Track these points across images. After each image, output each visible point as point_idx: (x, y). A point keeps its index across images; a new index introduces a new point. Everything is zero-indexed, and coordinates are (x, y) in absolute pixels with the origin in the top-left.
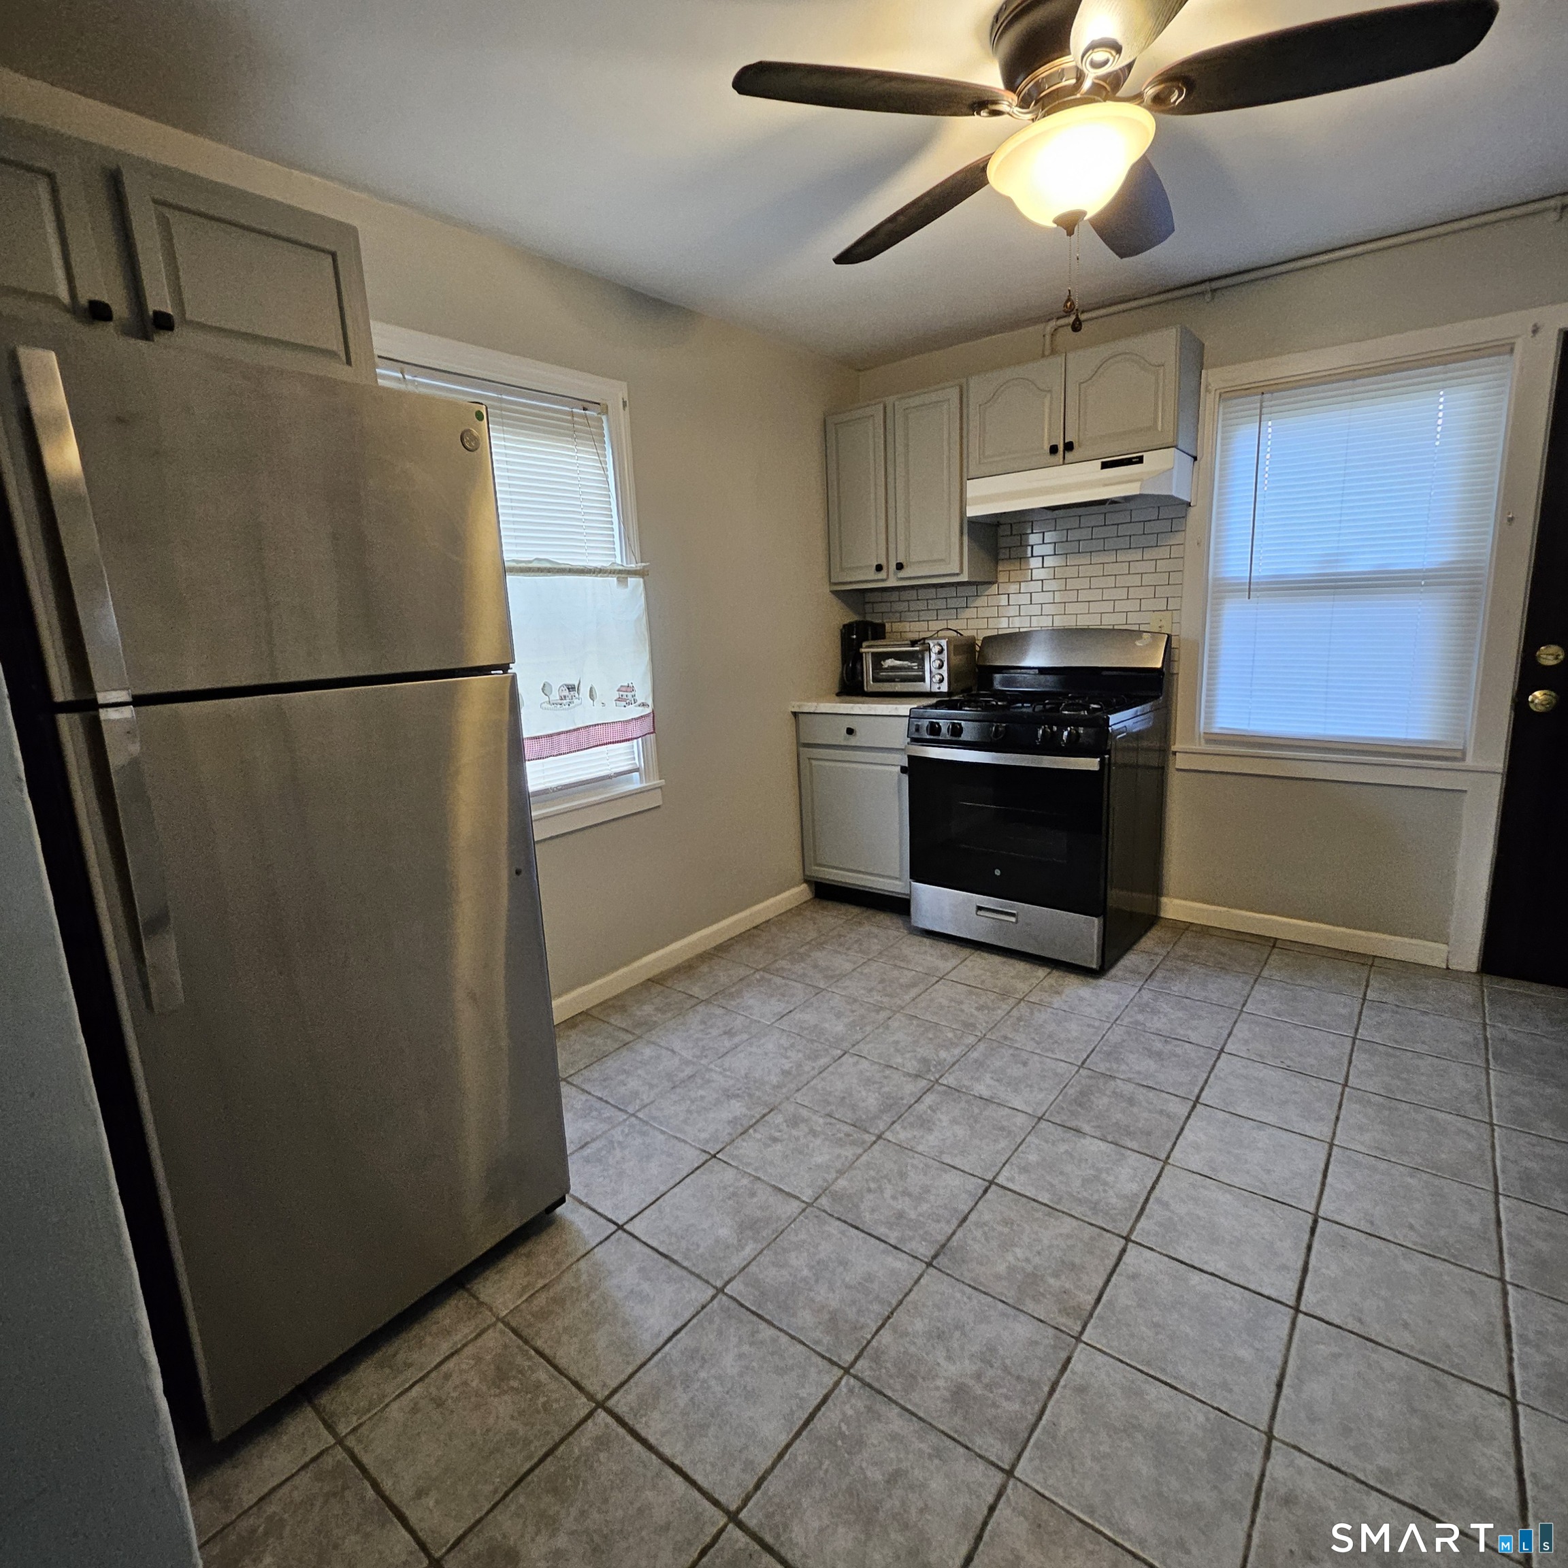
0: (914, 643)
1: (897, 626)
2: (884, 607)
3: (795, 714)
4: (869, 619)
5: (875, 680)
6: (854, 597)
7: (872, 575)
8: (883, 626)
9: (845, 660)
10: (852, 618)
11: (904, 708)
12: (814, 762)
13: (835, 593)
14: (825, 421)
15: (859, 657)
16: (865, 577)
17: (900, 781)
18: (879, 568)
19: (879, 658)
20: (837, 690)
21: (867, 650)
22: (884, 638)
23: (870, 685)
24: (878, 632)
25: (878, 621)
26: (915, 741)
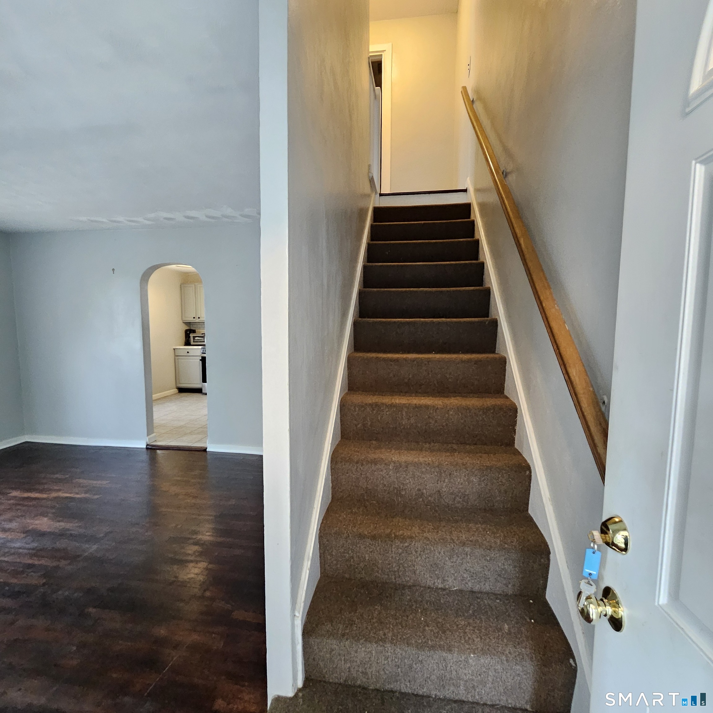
0: (202, 334)
1: (198, 330)
2: (196, 326)
3: (174, 349)
4: (192, 328)
5: (193, 342)
6: (188, 324)
7: (193, 319)
8: (195, 330)
9: (186, 337)
10: (188, 328)
11: (200, 347)
12: (179, 360)
13: (184, 322)
14: (181, 286)
15: (190, 337)
16: (191, 319)
17: (199, 363)
18: (194, 318)
19: (194, 337)
20: (184, 344)
21: (192, 335)
22: (196, 333)
23: (192, 343)
24: (194, 331)
25: (194, 329)
26: (202, 353)
